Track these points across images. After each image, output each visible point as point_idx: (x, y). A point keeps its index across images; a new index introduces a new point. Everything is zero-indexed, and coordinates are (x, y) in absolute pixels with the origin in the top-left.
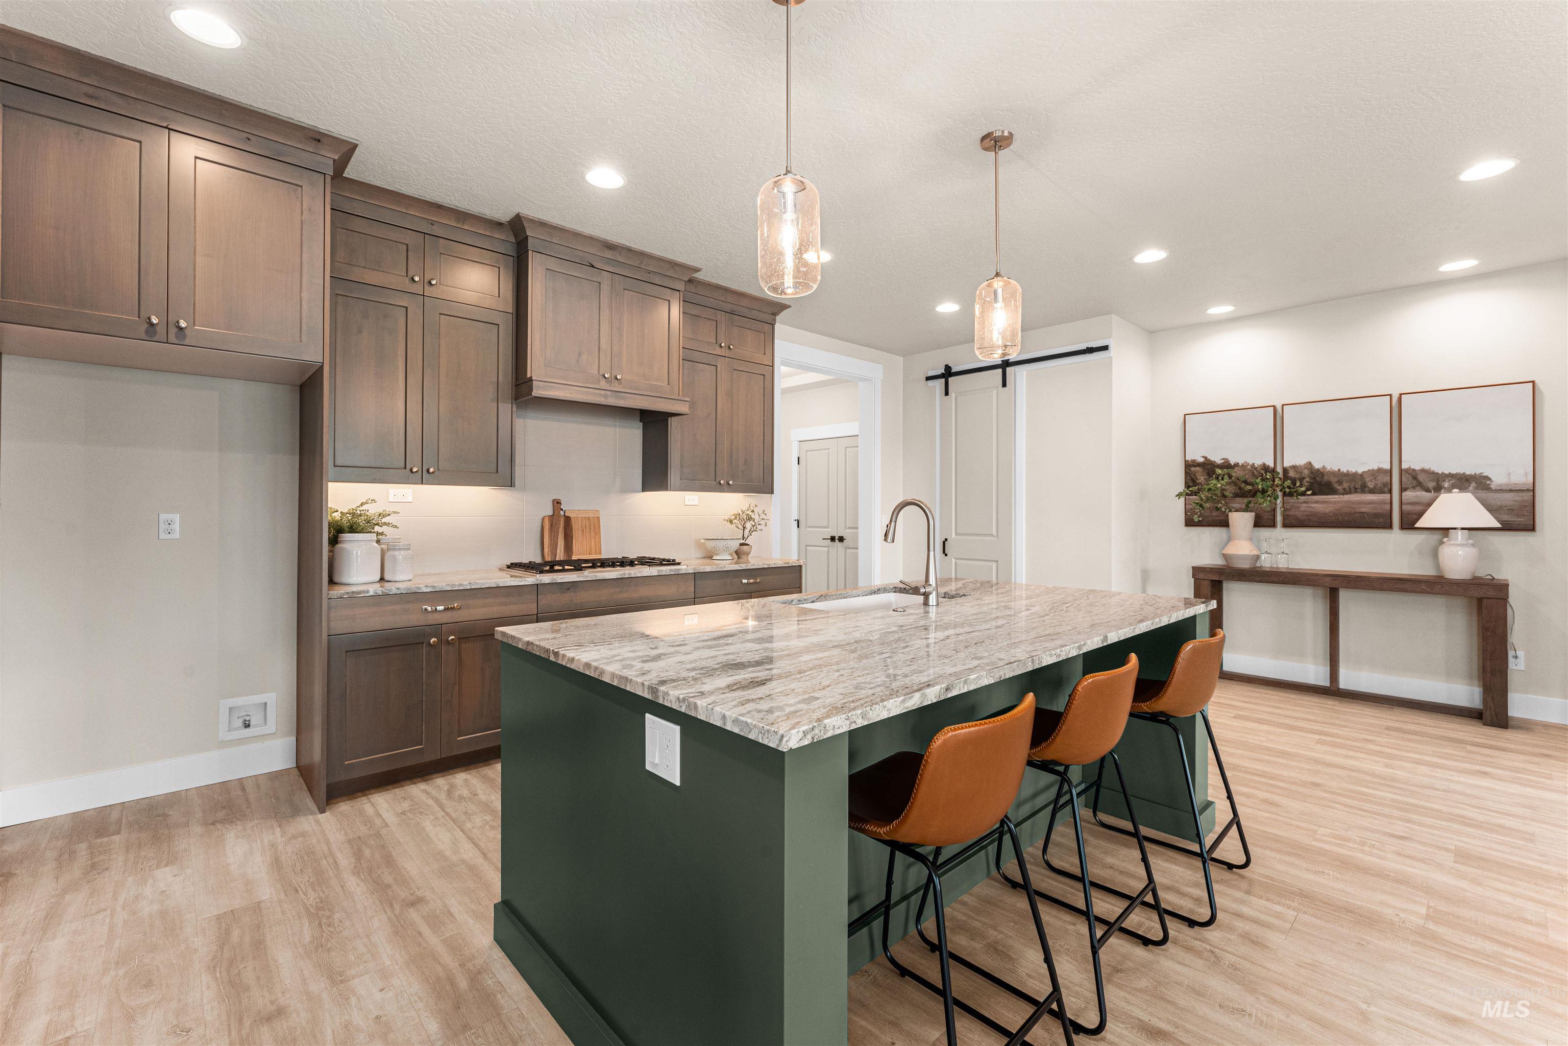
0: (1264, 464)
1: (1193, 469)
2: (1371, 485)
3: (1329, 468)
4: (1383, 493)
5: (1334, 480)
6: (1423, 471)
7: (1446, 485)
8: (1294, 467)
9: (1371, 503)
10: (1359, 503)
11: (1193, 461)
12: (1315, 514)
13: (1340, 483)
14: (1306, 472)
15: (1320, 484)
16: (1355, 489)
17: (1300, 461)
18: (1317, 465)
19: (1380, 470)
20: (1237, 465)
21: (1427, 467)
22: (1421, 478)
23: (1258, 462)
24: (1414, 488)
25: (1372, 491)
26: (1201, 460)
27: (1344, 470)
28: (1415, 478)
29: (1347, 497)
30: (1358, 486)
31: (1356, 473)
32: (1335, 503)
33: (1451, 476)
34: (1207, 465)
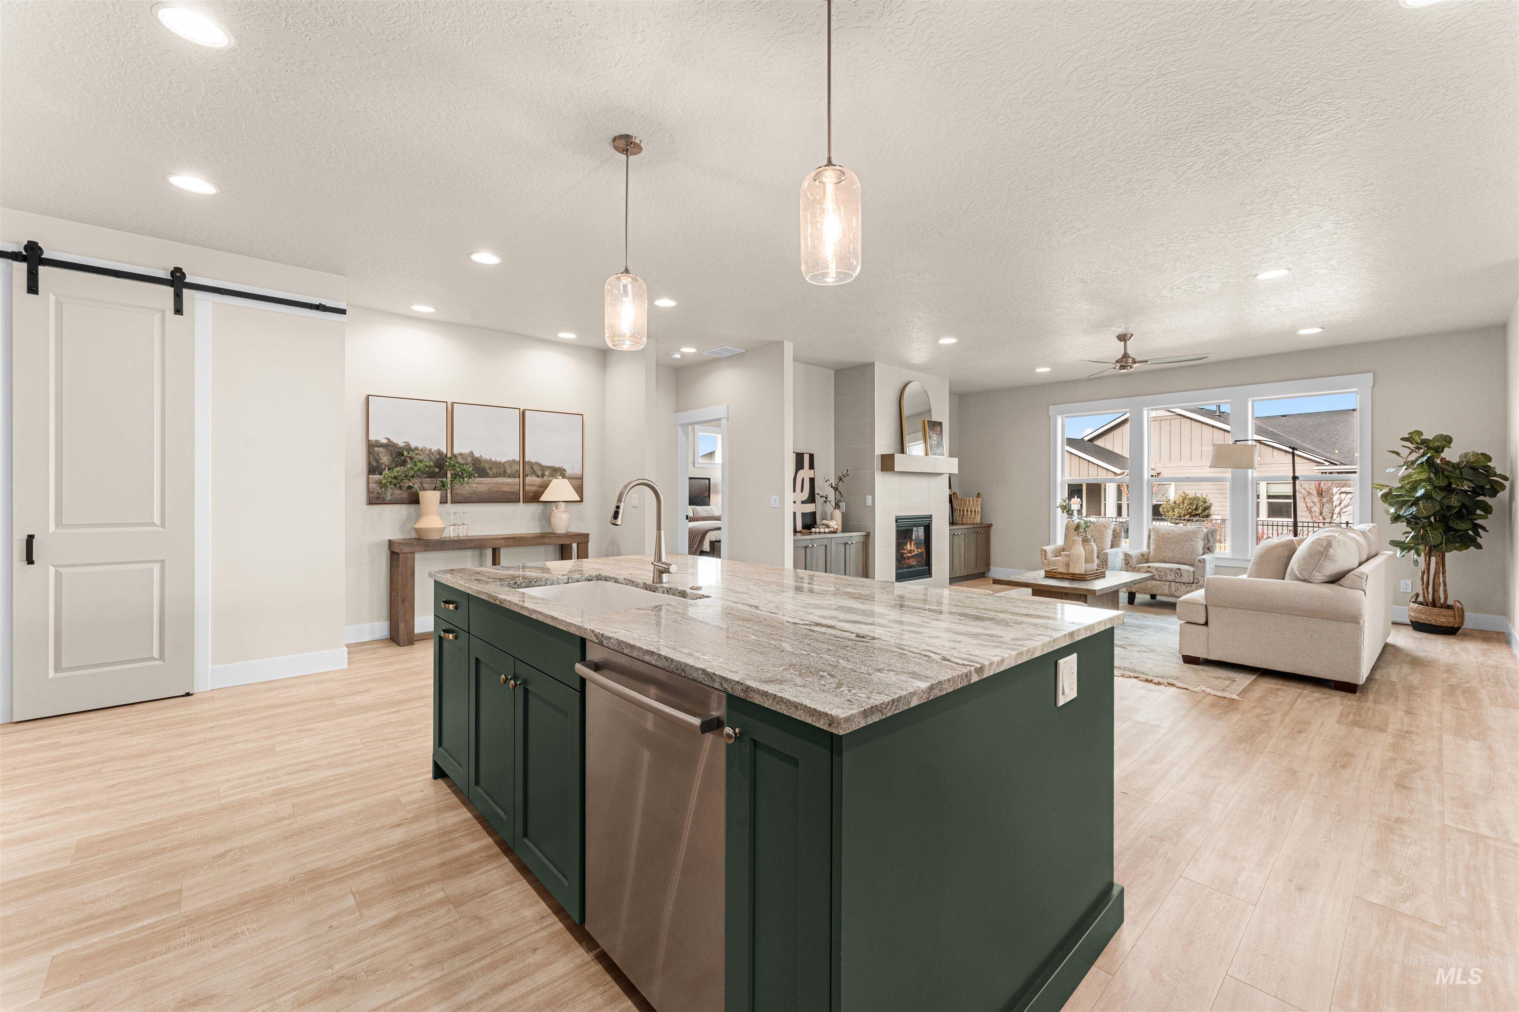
0: (439, 450)
1: (376, 449)
2: (509, 471)
3: (484, 457)
4: (515, 477)
5: (487, 466)
6: (536, 463)
7: (547, 473)
8: (461, 454)
9: (508, 484)
10: (503, 484)
11: (377, 441)
12: (475, 493)
13: (491, 469)
14: (470, 459)
15: (478, 468)
16: (500, 474)
17: (466, 451)
18: (477, 455)
19: (514, 461)
20: (417, 449)
21: (538, 461)
22: (536, 468)
23: (434, 448)
24: (531, 474)
25: (509, 476)
26: (385, 441)
27: (493, 459)
28: (532, 468)
29: (495, 480)
30: (501, 472)
31: (500, 463)
32: (488, 484)
33: (549, 467)
34: (389, 446)
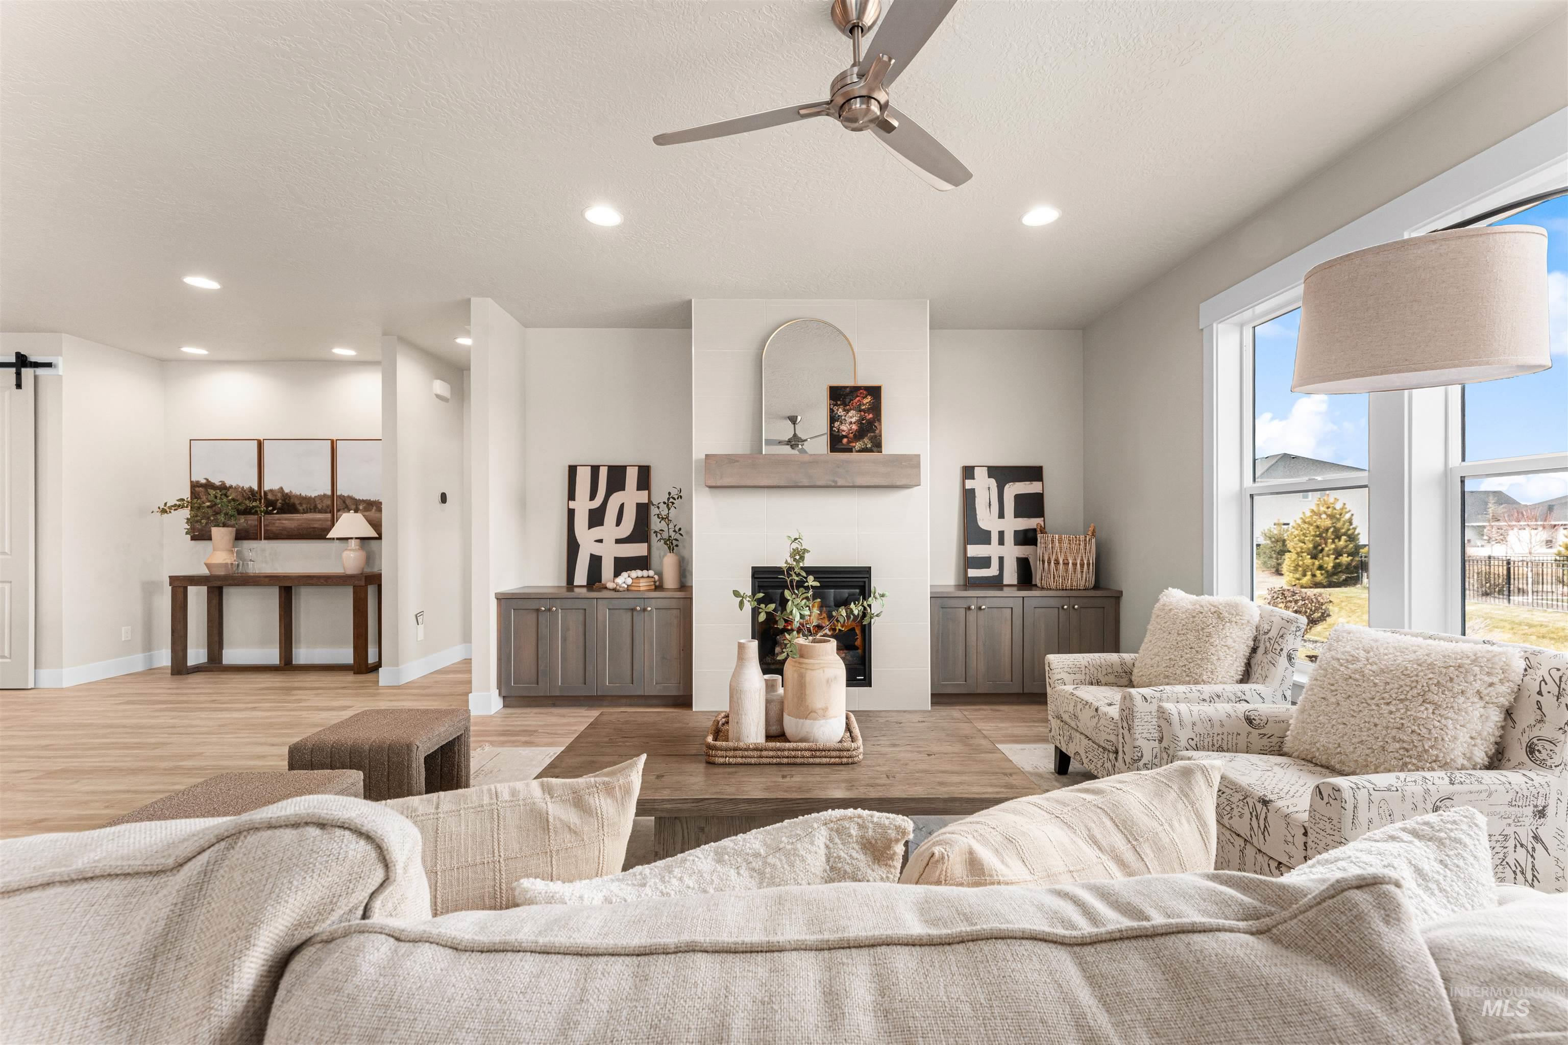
0: (251, 487)
1: (197, 489)
2: (319, 506)
3: (294, 492)
4: (326, 512)
5: (297, 502)
6: (349, 497)
7: (361, 507)
8: (271, 491)
9: (320, 520)
10: (313, 520)
11: (198, 482)
12: (284, 529)
13: (301, 504)
14: (279, 495)
15: (288, 504)
16: (311, 509)
17: (276, 487)
18: (287, 491)
19: (325, 495)
20: (231, 487)
21: (351, 495)
22: (348, 502)
23: (246, 486)
24: (344, 509)
25: (320, 512)
26: (204, 481)
27: (303, 494)
28: (344, 502)
29: (305, 516)
30: (312, 507)
31: (310, 497)
32: (298, 520)
33: (363, 501)
34: (208, 485)
